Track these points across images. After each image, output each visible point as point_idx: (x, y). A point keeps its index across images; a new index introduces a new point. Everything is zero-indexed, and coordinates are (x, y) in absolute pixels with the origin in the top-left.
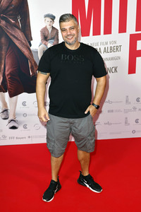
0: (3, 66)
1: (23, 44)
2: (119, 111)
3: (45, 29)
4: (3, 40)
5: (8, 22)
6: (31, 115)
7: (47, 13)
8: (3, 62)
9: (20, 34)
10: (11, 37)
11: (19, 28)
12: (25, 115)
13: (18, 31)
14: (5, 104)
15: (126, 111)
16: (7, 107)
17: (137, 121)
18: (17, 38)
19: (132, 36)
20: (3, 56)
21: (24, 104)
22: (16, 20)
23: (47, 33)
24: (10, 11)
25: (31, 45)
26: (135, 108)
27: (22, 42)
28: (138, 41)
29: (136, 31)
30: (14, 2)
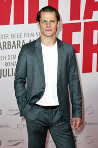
28: (73, 33)
29: (71, 20)
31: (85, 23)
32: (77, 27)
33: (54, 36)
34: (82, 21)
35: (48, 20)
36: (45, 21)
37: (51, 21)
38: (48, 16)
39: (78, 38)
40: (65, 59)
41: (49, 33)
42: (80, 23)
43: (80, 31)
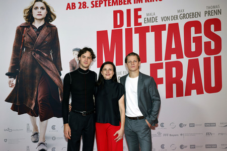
0: (35, 93)
1: (54, 73)
3: (74, 61)
4: (37, 70)
6: (60, 138)
7: (75, 48)
8: (36, 89)
9: (51, 65)
10: (44, 68)
11: (51, 60)
12: (54, 138)
13: (50, 63)
14: (36, 128)
16: (37, 130)
17: (162, 147)
19: (152, 65)
20: (36, 85)
21: (53, 127)
22: (48, 53)
23: (75, 64)
24: (43, 46)
25: (61, 75)
26: (159, 134)
27: (53, 72)
28: (158, 70)
29: (155, 61)
30: (47, 39)
31: (166, 63)
32: (160, 66)
33: (137, 71)
34: (164, 61)
35: (133, 61)
36: (131, 62)
37: (134, 61)
38: (132, 58)
39: (161, 73)
41: (133, 69)
42: (162, 63)
43: (163, 68)
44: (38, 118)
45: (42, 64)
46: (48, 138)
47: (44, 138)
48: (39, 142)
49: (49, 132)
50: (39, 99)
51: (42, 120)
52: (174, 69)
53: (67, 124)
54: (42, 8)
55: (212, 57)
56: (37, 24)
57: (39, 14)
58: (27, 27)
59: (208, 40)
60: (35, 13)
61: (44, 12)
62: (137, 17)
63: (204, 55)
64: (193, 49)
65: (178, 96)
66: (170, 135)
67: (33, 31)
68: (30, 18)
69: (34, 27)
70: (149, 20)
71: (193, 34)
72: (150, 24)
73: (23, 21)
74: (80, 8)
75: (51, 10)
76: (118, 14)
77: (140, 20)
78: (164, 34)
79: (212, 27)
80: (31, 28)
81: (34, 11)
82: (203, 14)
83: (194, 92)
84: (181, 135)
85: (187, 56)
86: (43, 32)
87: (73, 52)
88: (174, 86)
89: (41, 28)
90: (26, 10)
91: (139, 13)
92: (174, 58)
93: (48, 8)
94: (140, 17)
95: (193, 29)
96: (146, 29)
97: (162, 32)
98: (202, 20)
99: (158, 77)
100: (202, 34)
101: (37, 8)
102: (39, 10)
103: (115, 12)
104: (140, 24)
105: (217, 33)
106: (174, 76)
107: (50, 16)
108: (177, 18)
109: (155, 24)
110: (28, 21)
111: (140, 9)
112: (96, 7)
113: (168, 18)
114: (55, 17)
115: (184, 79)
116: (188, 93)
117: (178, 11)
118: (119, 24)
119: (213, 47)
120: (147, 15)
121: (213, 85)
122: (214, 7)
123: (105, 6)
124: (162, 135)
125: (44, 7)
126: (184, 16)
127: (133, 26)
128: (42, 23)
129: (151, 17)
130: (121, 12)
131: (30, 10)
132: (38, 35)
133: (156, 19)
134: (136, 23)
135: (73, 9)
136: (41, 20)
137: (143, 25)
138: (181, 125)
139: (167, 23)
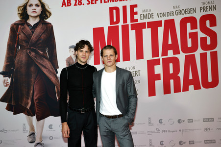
0: (31, 92)
1: (51, 72)
2: (143, 133)
3: (70, 58)
4: (32, 69)
5: (37, 53)
6: (57, 138)
8: (32, 88)
9: (47, 63)
10: (40, 66)
12: (51, 138)
13: (46, 61)
14: (32, 128)
15: (150, 133)
16: (34, 130)
17: (161, 143)
18: (45, 67)
19: (148, 61)
20: (32, 83)
21: (50, 127)
22: (44, 51)
23: (71, 61)
25: (57, 73)
26: (158, 130)
27: (49, 70)
28: (155, 66)
29: (153, 57)
30: (42, 37)
31: (163, 59)
32: (157, 62)
34: (161, 57)
37: (111, 55)
39: (158, 69)
40: (121, 83)
41: (109, 64)
42: (159, 59)
43: (160, 64)
44: (34, 118)
45: (38, 62)
46: (46, 138)
47: (41, 138)
48: (36, 142)
49: (46, 132)
50: (35, 98)
51: (38, 119)
52: (171, 65)
53: (65, 123)
54: (37, 5)
55: (208, 53)
56: (32, 22)
57: (34, 12)
58: (22, 24)
59: (204, 35)
60: (30, 10)
61: (39, 10)
62: (133, 14)
63: (200, 51)
64: (189, 45)
65: (175, 92)
66: (169, 131)
67: (28, 28)
68: (24, 15)
69: (29, 25)
70: (145, 17)
71: (189, 30)
72: (146, 21)
73: (17, 18)
74: (75, 5)
75: (47, 7)
76: (114, 11)
77: (136, 17)
78: (161, 30)
79: (208, 22)
80: (26, 26)
81: (28, 8)
82: (198, 10)
83: (191, 87)
84: (180, 131)
85: (184, 52)
86: (38, 30)
87: (69, 50)
88: (172, 81)
89: (36, 25)
90: (20, 7)
91: (135, 10)
92: (170, 54)
93: (43, 5)
94: (136, 13)
95: (189, 25)
96: (143, 26)
97: (159, 28)
98: (198, 16)
99: (155, 73)
100: (198, 30)
101: (31, 5)
102: (34, 7)
103: (111, 9)
104: (137, 20)
105: (212, 28)
106: (171, 71)
107: (45, 13)
108: (173, 14)
109: (151, 20)
110: (23, 18)
111: (136, 6)
112: (92, 3)
113: (164, 15)
114: (50, 14)
115: (181, 75)
116: (186, 89)
117: (174, 8)
118: (115, 20)
119: (209, 42)
120: (143, 11)
121: (210, 80)
122: (209, 3)
123: (101, 2)
124: (161, 131)
125: (39, 4)
126: (180, 12)
127: (129, 22)
128: (37, 20)
129: (147, 13)
130: (117, 9)
131: (25, 7)
132: (33, 32)
133: (152, 16)
134: (133, 20)
135: (68, 6)
136: (36, 17)
137: (140, 21)
138: (179, 121)
139: (163, 19)
